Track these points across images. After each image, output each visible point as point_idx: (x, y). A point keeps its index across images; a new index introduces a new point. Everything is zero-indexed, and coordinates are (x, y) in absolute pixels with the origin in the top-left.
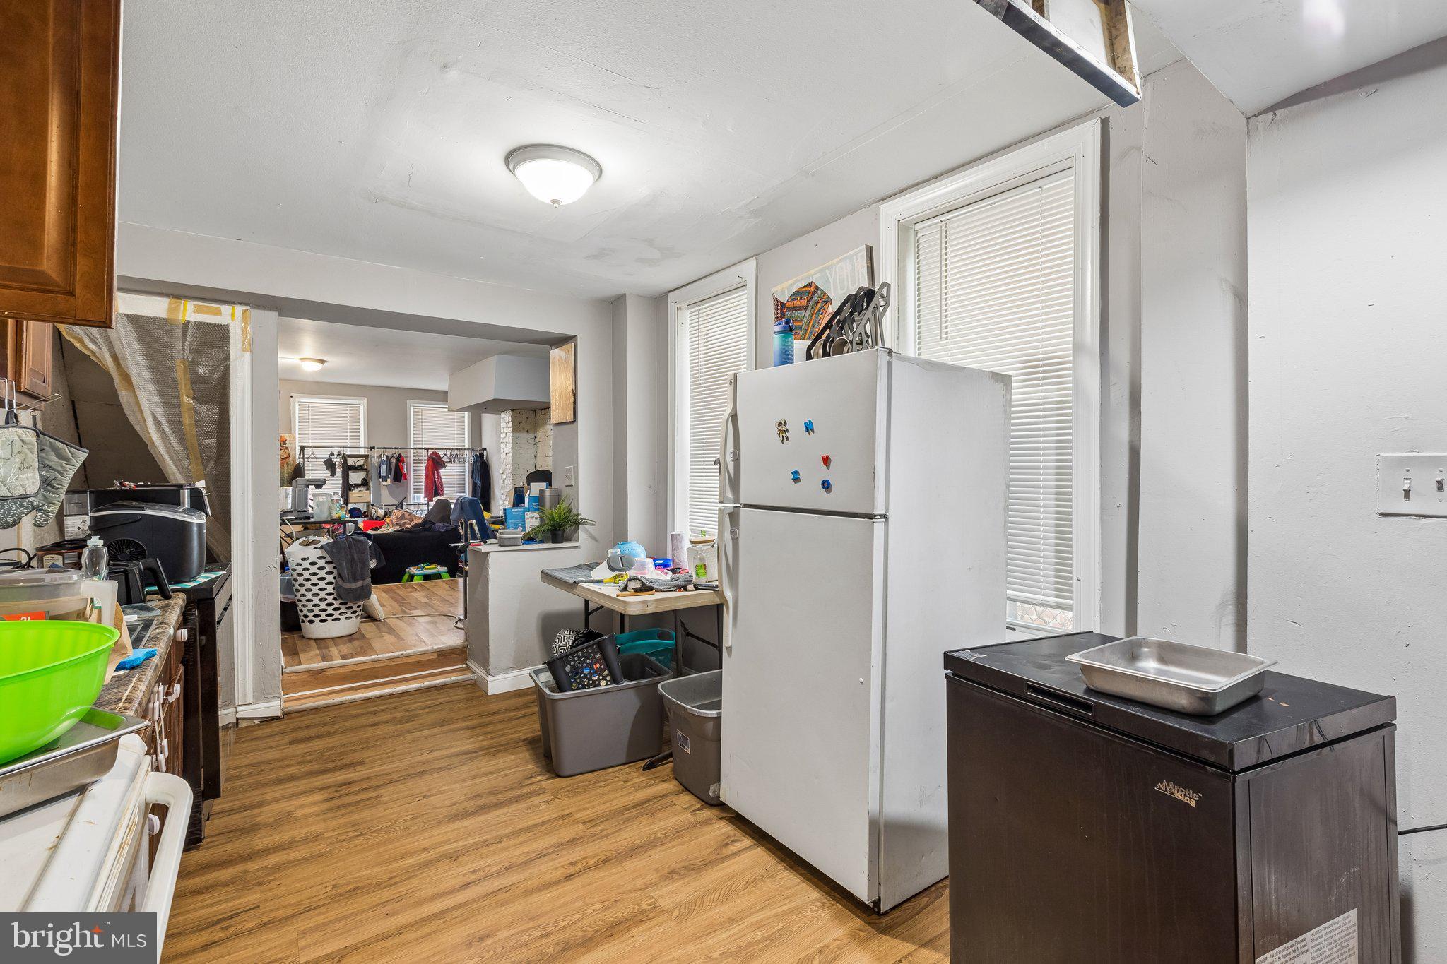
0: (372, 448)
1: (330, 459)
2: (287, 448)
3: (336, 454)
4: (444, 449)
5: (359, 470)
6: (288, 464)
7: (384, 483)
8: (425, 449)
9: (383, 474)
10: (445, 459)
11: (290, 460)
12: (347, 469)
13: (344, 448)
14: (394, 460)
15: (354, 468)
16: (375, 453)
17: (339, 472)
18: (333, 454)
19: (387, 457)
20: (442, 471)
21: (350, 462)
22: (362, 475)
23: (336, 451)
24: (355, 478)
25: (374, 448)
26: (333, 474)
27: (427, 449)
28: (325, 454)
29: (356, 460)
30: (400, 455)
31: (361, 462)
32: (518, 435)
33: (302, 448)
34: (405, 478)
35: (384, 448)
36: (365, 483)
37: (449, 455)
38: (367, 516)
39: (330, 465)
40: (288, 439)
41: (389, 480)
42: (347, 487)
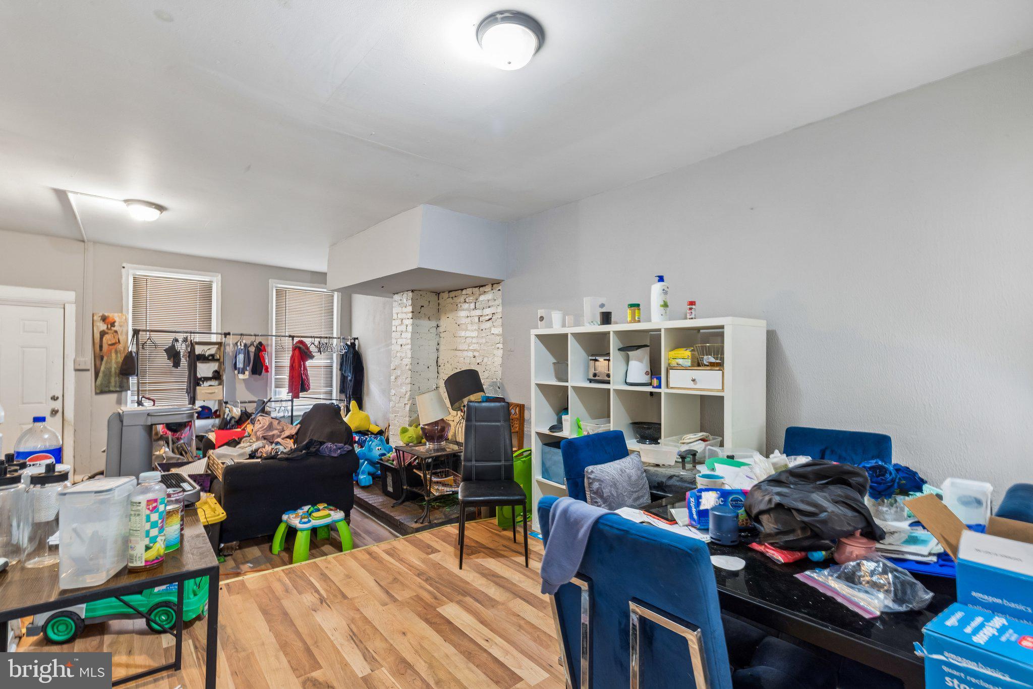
0: (226, 334)
1: (173, 346)
2: (116, 332)
3: (180, 340)
4: (311, 337)
5: (210, 360)
6: (116, 352)
7: (241, 376)
8: (290, 336)
9: (240, 365)
10: (313, 349)
11: (120, 347)
12: (195, 359)
13: (191, 333)
14: (252, 349)
15: (203, 358)
16: (230, 340)
17: (184, 362)
18: (177, 340)
19: (245, 345)
20: (309, 363)
21: (199, 350)
22: (214, 366)
23: (180, 337)
24: (205, 370)
25: (229, 334)
26: (177, 364)
27: (293, 337)
28: (165, 340)
29: (206, 347)
30: (260, 343)
31: (213, 350)
32: (418, 322)
33: (136, 332)
34: (267, 371)
35: (241, 335)
36: (217, 376)
37: (316, 343)
38: (218, 416)
39: (173, 354)
40: (117, 319)
41: (247, 373)
42: (195, 381)
